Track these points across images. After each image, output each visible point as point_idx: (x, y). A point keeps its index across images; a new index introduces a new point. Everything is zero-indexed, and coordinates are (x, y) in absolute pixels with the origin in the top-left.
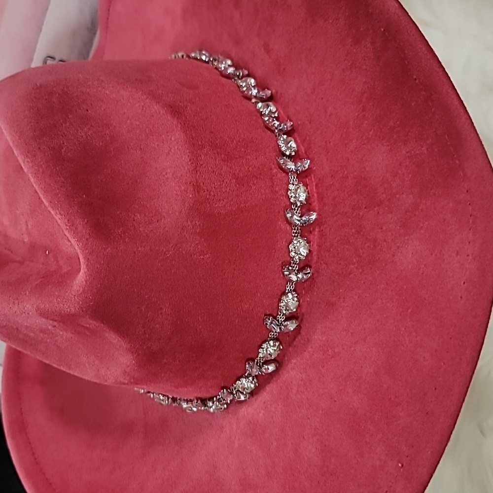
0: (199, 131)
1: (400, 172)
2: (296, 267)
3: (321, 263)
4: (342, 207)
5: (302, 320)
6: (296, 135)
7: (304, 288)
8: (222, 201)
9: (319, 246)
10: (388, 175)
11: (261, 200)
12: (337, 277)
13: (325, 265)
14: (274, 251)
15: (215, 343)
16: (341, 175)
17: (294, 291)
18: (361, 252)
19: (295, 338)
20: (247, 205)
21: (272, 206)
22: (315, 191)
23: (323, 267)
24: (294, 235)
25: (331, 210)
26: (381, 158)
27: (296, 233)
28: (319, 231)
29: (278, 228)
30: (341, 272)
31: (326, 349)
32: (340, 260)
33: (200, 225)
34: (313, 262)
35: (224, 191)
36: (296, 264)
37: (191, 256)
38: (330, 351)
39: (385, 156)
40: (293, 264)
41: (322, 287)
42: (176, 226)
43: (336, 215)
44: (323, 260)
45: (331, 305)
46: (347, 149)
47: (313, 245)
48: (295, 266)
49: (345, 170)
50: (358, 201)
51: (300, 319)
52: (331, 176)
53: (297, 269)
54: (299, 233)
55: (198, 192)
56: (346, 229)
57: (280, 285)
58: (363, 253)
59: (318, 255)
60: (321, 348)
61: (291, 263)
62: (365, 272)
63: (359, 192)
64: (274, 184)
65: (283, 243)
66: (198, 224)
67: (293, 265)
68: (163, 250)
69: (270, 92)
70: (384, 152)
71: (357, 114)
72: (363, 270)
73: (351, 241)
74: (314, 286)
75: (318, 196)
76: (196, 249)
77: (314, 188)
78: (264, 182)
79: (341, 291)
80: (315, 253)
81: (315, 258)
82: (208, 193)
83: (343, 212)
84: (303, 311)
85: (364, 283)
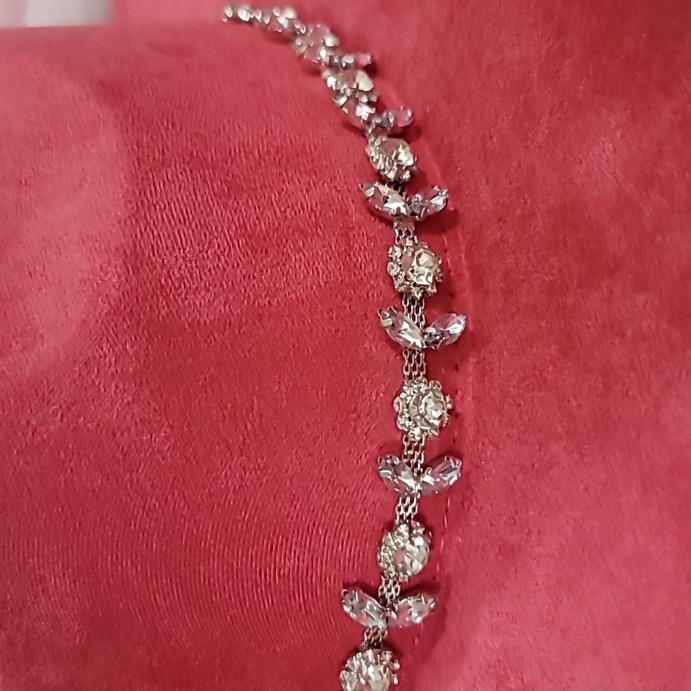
0: (163, 130)
1: (660, 171)
2: (420, 457)
3: (483, 444)
4: (525, 291)
5: (447, 593)
6: (422, 141)
7: (447, 510)
8: (203, 293)
9: (478, 400)
10: (630, 187)
11: (315, 287)
12: (520, 477)
13: (492, 448)
14: (354, 416)
15: (218, 660)
16: (518, 212)
17: (417, 518)
18: (574, 404)
19: (434, 641)
20: (274, 302)
21: (345, 303)
22: (464, 263)
23: (489, 453)
24: (406, 373)
25: (500, 305)
26: (611, 146)
27: (414, 369)
28: (478, 362)
29: (362, 356)
30: (528, 464)
31: (502, 672)
32: (526, 430)
33: (136, 355)
34: (467, 440)
35: (210, 266)
36: (417, 449)
37: (114, 435)
38: (512, 678)
39: (619, 136)
40: (409, 448)
41: (489, 507)
42: (67, 359)
43: (513, 316)
44: (487, 435)
45: (509, 552)
46: (529, 143)
47: (462, 398)
48: (417, 454)
49: (526, 196)
50: (560, 271)
51: (442, 591)
52: (496, 220)
53: (422, 462)
54: (422, 369)
55: (136, 271)
56: (537, 348)
57: (378, 505)
58: (579, 407)
59: (477, 423)
60: (492, 670)
61: (403, 446)
62: (586, 459)
63: (561, 245)
64: (351, 248)
65: (377, 395)
66: (131, 352)
67: (411, 452)
68: (28, 422)
69: (369, 58)
70: (616, 128)
71: (545, 49)
72: (582, 456)
73: (549, 378)
74: (472, 504)
75: (471, 276)
76: (129, 418)
77: (463, 256)
78: (326, 243)
79: (531, 513)
80: (468, 419)
81: (470, 432)
82: (165, 271)
83: (526, 305)
84: (449, 569)
85: (586, 489)
